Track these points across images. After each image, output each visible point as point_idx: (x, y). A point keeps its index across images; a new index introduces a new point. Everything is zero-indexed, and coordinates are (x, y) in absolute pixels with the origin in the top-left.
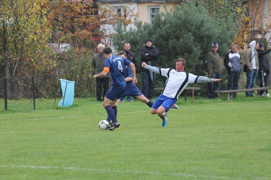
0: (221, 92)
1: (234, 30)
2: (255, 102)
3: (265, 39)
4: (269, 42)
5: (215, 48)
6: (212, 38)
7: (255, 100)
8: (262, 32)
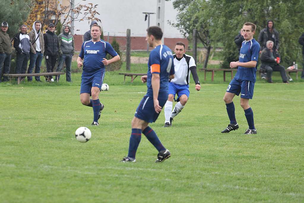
0: (10, 75)
1: (26, 10)
2: (47, 87)
3: (59, 21)
4: (63, 24)
5: (5, 28)
6: (3, 17)
7: (47, 86)
8: (56, 13)
